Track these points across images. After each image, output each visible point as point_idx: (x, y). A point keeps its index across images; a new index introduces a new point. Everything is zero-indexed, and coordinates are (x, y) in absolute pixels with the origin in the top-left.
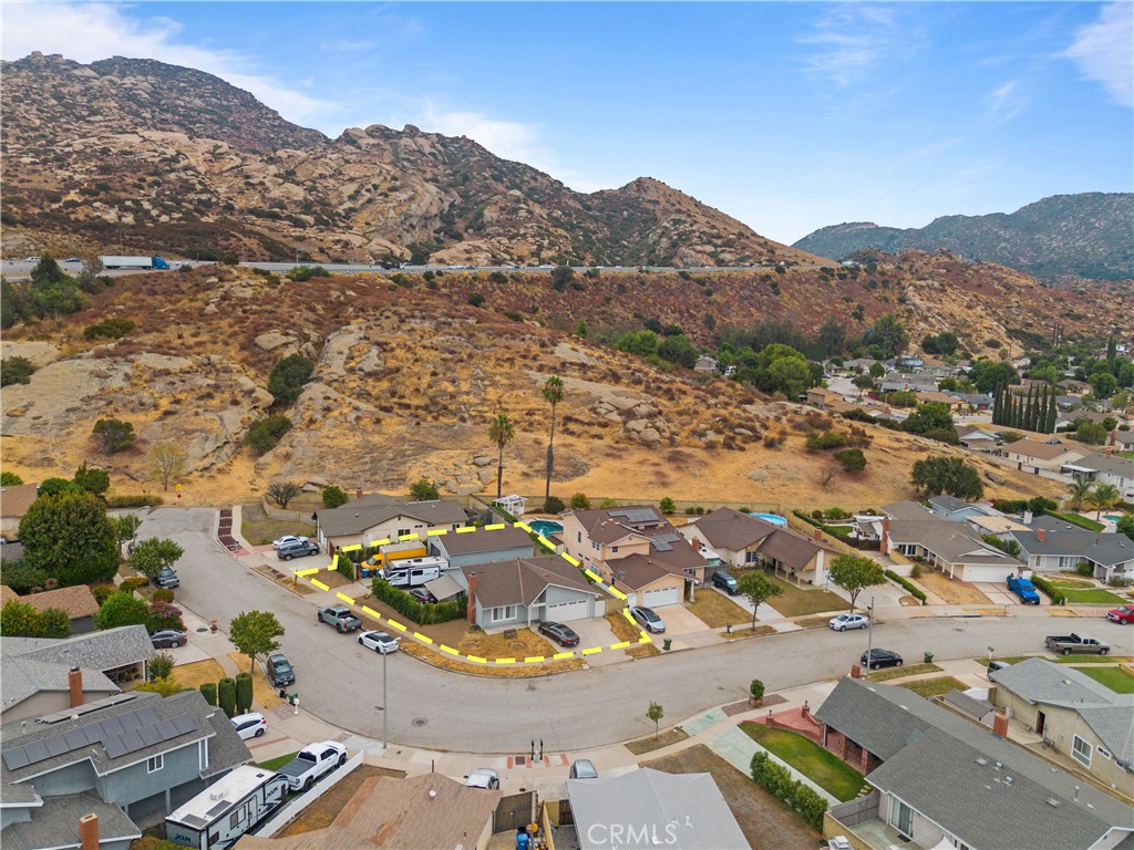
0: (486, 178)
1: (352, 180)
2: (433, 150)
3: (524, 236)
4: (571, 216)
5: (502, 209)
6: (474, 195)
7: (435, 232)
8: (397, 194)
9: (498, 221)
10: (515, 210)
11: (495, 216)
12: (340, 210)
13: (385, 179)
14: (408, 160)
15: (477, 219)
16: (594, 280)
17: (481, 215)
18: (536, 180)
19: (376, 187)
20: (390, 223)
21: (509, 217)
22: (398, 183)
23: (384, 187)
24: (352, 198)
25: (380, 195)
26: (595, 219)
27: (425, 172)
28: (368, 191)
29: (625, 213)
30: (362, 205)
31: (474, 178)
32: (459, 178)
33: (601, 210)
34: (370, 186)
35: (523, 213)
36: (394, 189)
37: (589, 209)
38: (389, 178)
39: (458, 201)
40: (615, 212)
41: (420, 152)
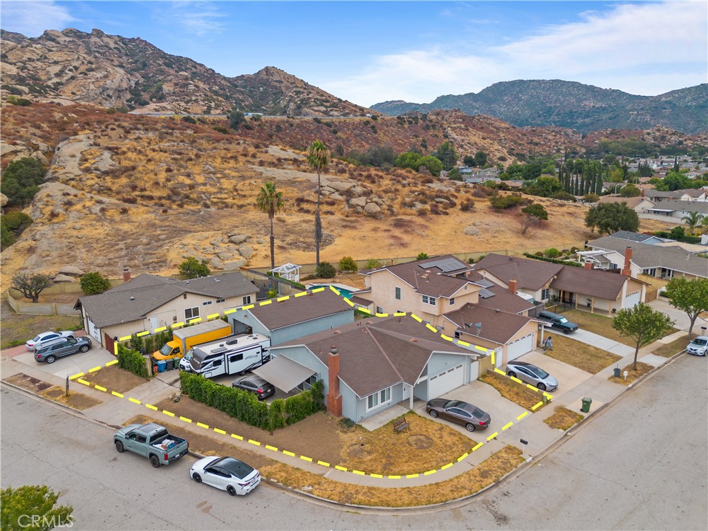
0: (160, 65)
1: (56, 63)
2: (116, 46)
3: (196, 101)
4: (225, 90)
5: (176, 84)
6: (153, 76)
7: (127, 101)
8: (94, 73)
9: (174, 93)
10: (186, 85)
11: (171, 89)
12: (50, 83)
13: (83, 63)
14: (99, 52)
15: (158, 92)
17: (160, 89)
18: (196, 68)
19: (76, 68)
20: (92, 94)
21: (182, 90)
22: (94, 66)
23: (83, 68)
24: (57, 75)
25: (81, 73)
26: (242, 93)
27: (112, 61)
28: (70, 70)
29: (261, 89)
30: (67, 80)
31: (151, 64)
32: (139, 65)
33: (245, 87)
34: (71, 67)
35: (192, 87)
36: (92, 70)
37: (236, 86)
38: (86, 62)
39: (142, 80)
40: (254, 88)
41: (107, 46)
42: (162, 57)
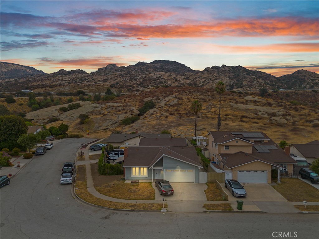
0: (244, 75)
1: (204, 78)
2: (229, 70)
3: (255, 87)
4: (273, 82)
5: (249, 81)
6: (241, 79)
7: (227, 90)
8: (217, 80)
9: (247, 85)
10: (253, 81)
11: (246, 84)
12: (200, 85)
13: (214, 77)
14: (222, 73)
15: (241, 85)
16: (277, 93)
17: (242, 84)
18: (261, 74)
19: (210, 79)
20: (214, 88)
21: (251, 83)
22: (217, 78)
23: (213, 79)
24: (203, 82)
25: (212, 81)
26: (282, 83)
27: (226, 75)
28: (208, 80)
29: (293, 80)
30: (206, 84)
31: (241, 75)
32: (236, 76)
33: (284, 80)
34: (209, 79)
35: (255, 82)
36: (216, 79)
37: (280, 80)
38: (215, 77)
39: (236, 81)
40: (289, 80)
41: (225, 70)
42: (246, 72)
